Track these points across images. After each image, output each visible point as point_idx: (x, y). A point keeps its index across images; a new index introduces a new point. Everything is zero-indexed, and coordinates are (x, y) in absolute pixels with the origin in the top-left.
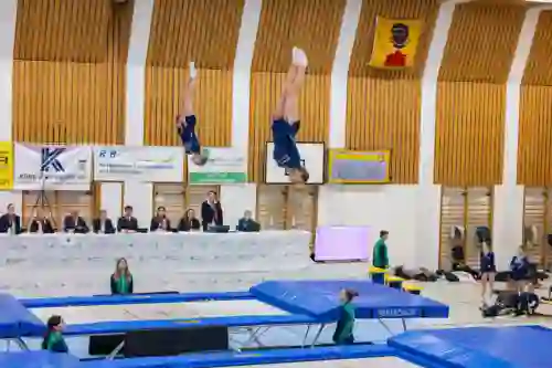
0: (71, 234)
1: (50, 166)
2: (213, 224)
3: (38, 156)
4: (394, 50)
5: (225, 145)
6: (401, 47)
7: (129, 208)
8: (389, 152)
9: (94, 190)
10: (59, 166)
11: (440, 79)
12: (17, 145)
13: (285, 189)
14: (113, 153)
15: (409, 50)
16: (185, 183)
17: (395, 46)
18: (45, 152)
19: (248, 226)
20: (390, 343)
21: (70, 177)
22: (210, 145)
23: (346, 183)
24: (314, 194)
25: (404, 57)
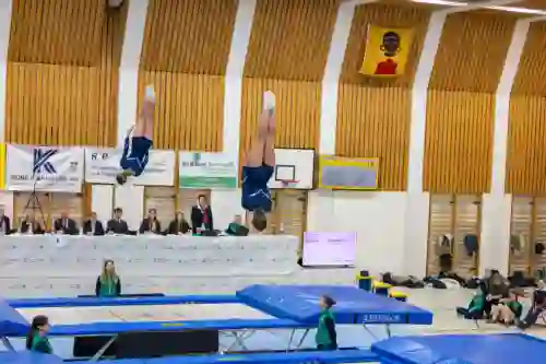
0: (60, 235)
1: (42, 167)
2: (203, 228)
3: (30, 158)
5: (216, 151)
6: (392, 55)
7: (119, 210)
8: (376, 161)
9: (86, 192)
10: (50, 168)
11: (431, 87)
12: (9, 146)
14: (105, 156)
15: (400, 59)
16: (176, 187)
17: (387, 55)
18: (38, 154)
19: (237, 230)
20: (374, 349)
21: (62, 178)
22: (201, 148)
23: (334, 190)
24: (304, 200)
25: (395, 66)
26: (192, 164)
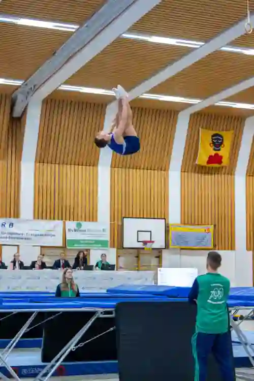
4: (213, 153)
5: (93, 221)
8: (212, 227)
13: (138, 253)
14: (11, 225)
15: (224, 152)
16: (64, 247)
17: (215, 150)
22: (82, 220)
23: (182, 249)
24: (159, 257)
25: (221, 157)
26: (75, 230)
